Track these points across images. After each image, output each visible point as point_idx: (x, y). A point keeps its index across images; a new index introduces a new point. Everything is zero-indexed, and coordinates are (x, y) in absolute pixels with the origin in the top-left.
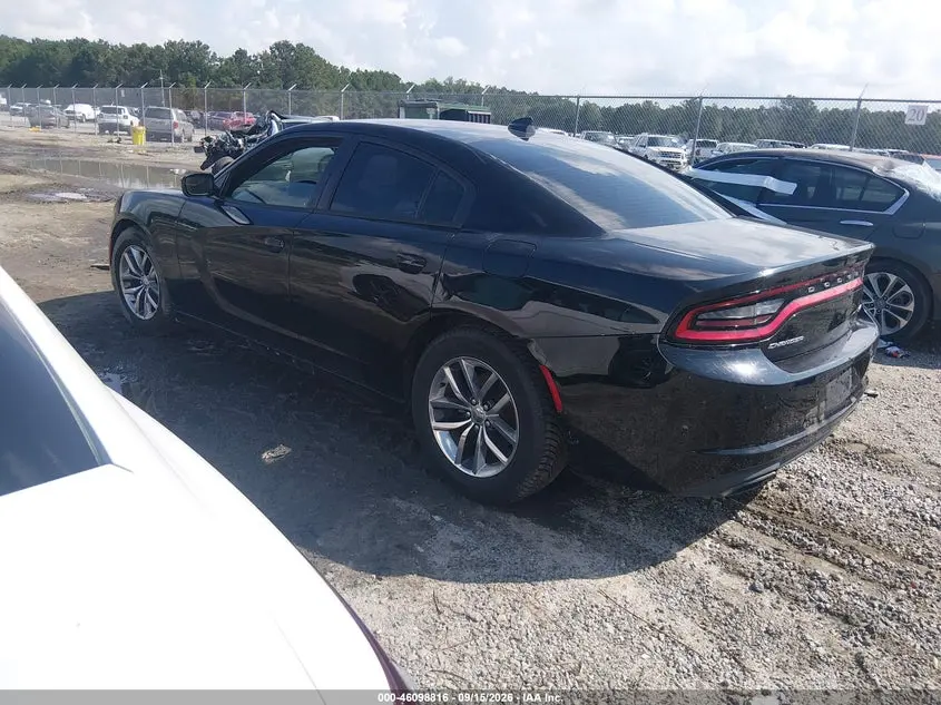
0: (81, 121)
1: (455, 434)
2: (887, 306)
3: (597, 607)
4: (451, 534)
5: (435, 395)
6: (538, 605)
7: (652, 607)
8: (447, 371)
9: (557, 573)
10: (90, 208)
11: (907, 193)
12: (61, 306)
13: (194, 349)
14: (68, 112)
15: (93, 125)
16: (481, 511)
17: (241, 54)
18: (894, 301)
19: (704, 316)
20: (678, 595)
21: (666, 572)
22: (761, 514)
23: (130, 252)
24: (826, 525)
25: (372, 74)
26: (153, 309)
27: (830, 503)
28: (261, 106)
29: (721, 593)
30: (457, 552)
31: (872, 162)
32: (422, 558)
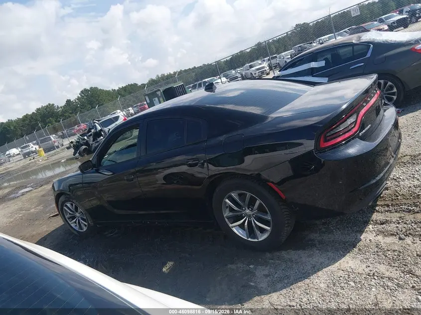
0: (14, 156)
1: (242, 226)
2: (385, 94)
3: (341, 277)
4: (261, 272)
5: (225, 213)
6: (316, 287)
7: (364, 266)
8: (227, 201)
9: (316, 269)
10: (36, 192)
11: (372, 46)
12: (45, 240)
13: (110, 235)
14: (7, 155)
15: (19, 156)
16: (268, 255)
17: (68, 101)
18: (387, 91)
19: (328, 134)
20: (372, 255)
21: (361, 248)
22: (386, 205)
23: (66, 206)
24: (414, 198)
25: (125, 87)
26: (85, 225)
27: (410, 187)
28: (85, 119)
29: (389, 247)
30: (269, 278)
31: (351, 39)
32: (256, 287)
